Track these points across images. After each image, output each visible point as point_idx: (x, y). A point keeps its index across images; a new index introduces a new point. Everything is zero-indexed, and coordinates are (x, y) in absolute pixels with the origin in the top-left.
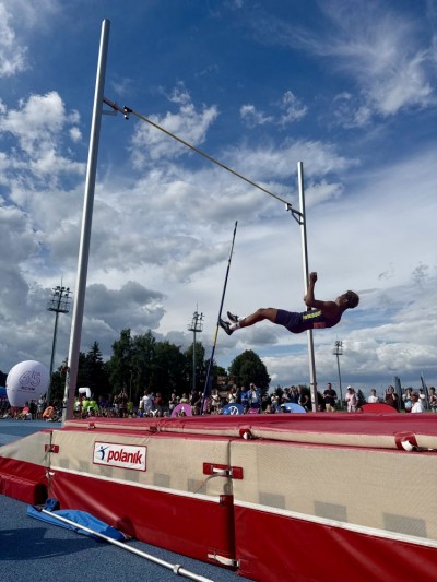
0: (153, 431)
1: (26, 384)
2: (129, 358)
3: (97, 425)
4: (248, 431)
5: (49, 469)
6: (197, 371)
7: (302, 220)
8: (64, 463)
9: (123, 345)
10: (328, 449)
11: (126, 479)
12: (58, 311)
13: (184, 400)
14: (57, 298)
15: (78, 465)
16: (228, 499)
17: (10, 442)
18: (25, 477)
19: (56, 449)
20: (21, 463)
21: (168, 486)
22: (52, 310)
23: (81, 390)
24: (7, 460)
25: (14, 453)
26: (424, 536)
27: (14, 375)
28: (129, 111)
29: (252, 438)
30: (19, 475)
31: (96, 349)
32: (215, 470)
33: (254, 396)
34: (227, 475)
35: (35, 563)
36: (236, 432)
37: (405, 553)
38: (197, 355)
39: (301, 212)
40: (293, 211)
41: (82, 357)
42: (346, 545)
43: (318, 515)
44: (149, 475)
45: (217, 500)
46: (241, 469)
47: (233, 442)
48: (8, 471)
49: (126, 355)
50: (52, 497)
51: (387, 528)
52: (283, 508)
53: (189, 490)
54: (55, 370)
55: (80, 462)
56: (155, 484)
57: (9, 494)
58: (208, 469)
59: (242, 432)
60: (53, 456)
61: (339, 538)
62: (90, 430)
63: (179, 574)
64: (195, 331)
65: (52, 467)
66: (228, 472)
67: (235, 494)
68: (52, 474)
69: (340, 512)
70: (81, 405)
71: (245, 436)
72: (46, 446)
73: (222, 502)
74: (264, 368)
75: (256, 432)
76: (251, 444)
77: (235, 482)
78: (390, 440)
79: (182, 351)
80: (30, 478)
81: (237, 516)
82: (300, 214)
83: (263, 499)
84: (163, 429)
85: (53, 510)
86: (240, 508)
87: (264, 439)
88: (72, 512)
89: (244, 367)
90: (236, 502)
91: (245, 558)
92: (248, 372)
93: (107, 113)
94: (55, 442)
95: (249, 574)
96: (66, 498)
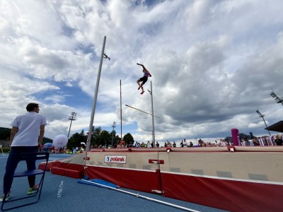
1: (60, 142)
8: (92, 163)
11: (118, 167)
14: (72, 116)
16: (158, 171)
19: (88, 159)
20: (72, 164)
21: (135, 168)
24: (66, 164)
25: (70, 161)
26: (232, 177)
30: (72, 168)
32: (153, 161)
34: (158, 163)
37: (226, 183)
38: (114, 134)
44: (127, 165)
45: (155, 171)
48: (67, 168)
51: (218, 176)
52: (179, 172)
53: (143, 169)
54: (69, 138)
55: (99, 162)
56: (130, 168)
60: (87, 161)
63: (139, 197)
64: (114, 127)
67: (161, 169)
68: (86, 167)
69: (201, 172)
72: (84, 158)
74: (133, 138)
77: (161, 165)
79: (109, 133)
80: (77, 169)
81: (162, 176)
82: (151, 92)
83: (172, 170)
85: (88, 180)
89: (127, 138)
90: (161, 172)
94: (88, 156)
95: (167, 195)
96: (93, 175)
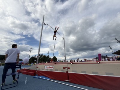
6: (48, 59)
11: (50, 70)
16: (67, 72)
21: (57, 71)
24: (28, 70)
25: (30, 68)
26: (98, 74)
30: (31, 72)
31: (35, 56)
32: (65, 68)
43: (82, 73)
46: (69, 68)
47: (68, 64)
52: (76, 72)
53: (61, 71)
60: (37, 68)
61: (86, 76)
63: (60, 83)
68: (37, 71)
69: (85, 72)
74: (56, 58)
79: (46, 56)
80: (33, 72)
81: (69, 74)
88: (41, 76)
90: (69, 72)
91: (71, 80)
94: (38, 66)
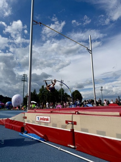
0: (52, 112)
1: (17, 100)
2: (44, 93)
3: (36, 111)
4: (77, 112)
5: (24, 123)
6: (62, 96)
7: (91, 52)
8: (28, 121)
9: (42, 90)
10: (100, 116)
11: (45, 125)
12: (24, 81)
13: (59, 104)
14: (24, 77)
15: (32, 122)
17: (14, 116)
18: (18, 125)
19: (26, 118)
20: (17, 121)
21: (56, 127)
22: (22, 81)
23: (32, 102)
24: (13, 121)
25: (15, 119)
27: (14, 98)
28: (41, 23)
29: (78, 114)
30: (17, 125)
31: (35, 91)
32: (69, 122)
33: (78, 102)
34: (72, 124)
35: (22, 147)
36: (74, 112)
38: (62, 92)
39: (91, 50)
40: (88, 50)
41: (31, 93)
42: (106, 142)
43: (98, 134)
44: (51, 124)
45: (70, 130)
46: (76, 122)
47: (73, 115)
48: (14, 124)
49: (43, 92)
50: (26, 130)
51: (117, 138)
52: (88, 132)
53: (62, 128)
54: (24, 97)
55: (33, 121)
56: (53, 126)
57: (14, 130)
58: (67, 122)
59: (76, 112)
60: (25, 120)
61: (104, 140)
62: (35, 112)
63: (60, 150)
64: (61, 85)
65: (25, 123)
66: (72, 123)
67: (74, 129)
68: (25, 124)
69: (104, 133)
70: (32, 106)
71: (77, 113)
72: (23, 117)
73: (71, 131)
74: (81, 95)
75: (80, 112)
76: (78, 115)
77: (74, 126)
78: (118, 114)
79: (58, 91)
80: (19, 125)
81: (75, 134)
82: (90, 51)
83: (82, 130)
84: (54, 112)
85: (27, 133)
86: (76, 132)
87: (82, 114)
88: (31, 134)
89: (75, 95)
90: (75, 131)
91: (78, 146)
92: (76, 96)
93: (35, 24)
94: (26, 116)
95: (79, 150)
96: (29, 130)
